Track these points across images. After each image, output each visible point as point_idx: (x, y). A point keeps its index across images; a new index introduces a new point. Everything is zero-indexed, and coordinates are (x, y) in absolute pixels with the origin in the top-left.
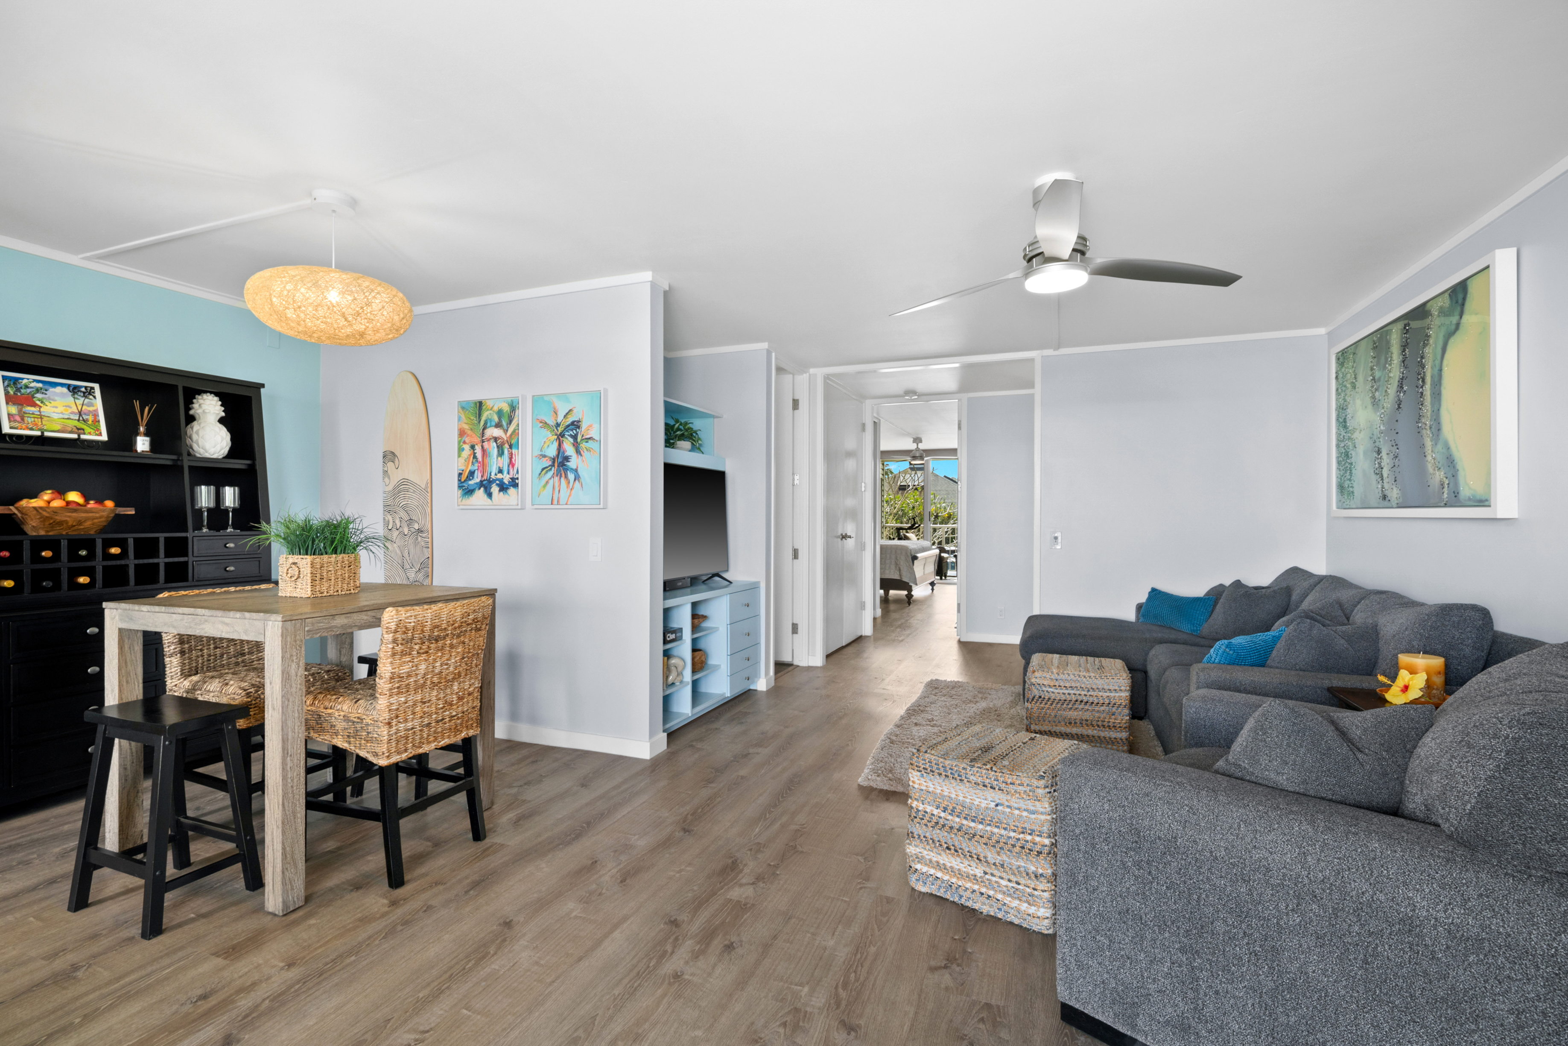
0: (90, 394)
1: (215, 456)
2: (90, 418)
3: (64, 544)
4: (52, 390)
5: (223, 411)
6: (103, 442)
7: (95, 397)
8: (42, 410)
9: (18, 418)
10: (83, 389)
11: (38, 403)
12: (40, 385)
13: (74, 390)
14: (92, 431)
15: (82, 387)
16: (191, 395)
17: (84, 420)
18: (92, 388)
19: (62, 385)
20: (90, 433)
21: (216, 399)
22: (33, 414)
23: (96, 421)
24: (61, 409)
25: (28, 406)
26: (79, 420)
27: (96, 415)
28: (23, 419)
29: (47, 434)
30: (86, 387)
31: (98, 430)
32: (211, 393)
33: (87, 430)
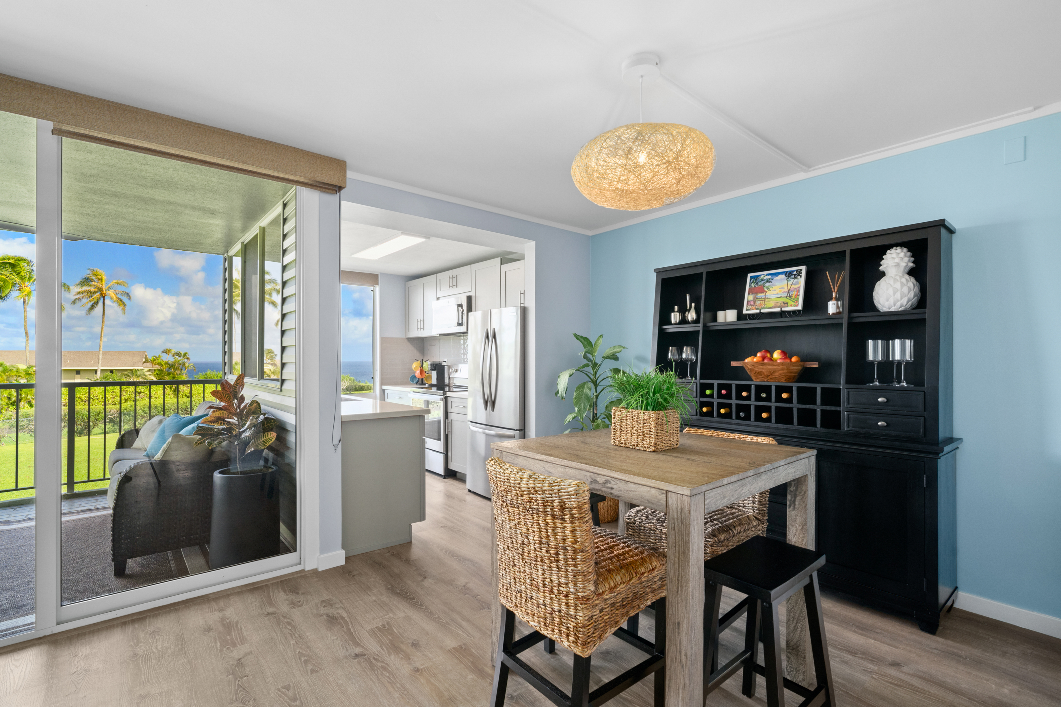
0: (799, 275)
2: (794, 294)
4: (776, 278)
5: (913, 262)
6: (799, 311)
7: (801, 277)
8: (767, 294)
9: (752, 303)
10: (795, 273)
11: (766, 289)
12: (770, 277)
13: (788, 275)
14: (793, 303)
15: (794, 271)
16: (881, 251)
17: (790, 297)
19: (782, 273)
20: (791, 306)
21: (905, 250)
22: (761, 298)
23: (798, 295)
24: (778, 291)
25: (760, 293)
26: (786, 297)
27: (798, 291)
28: (755, 303)
29: (762, 311)
30: (797, 271)
31: (797, 302)
32: (897, 245)
33: (790, 302)
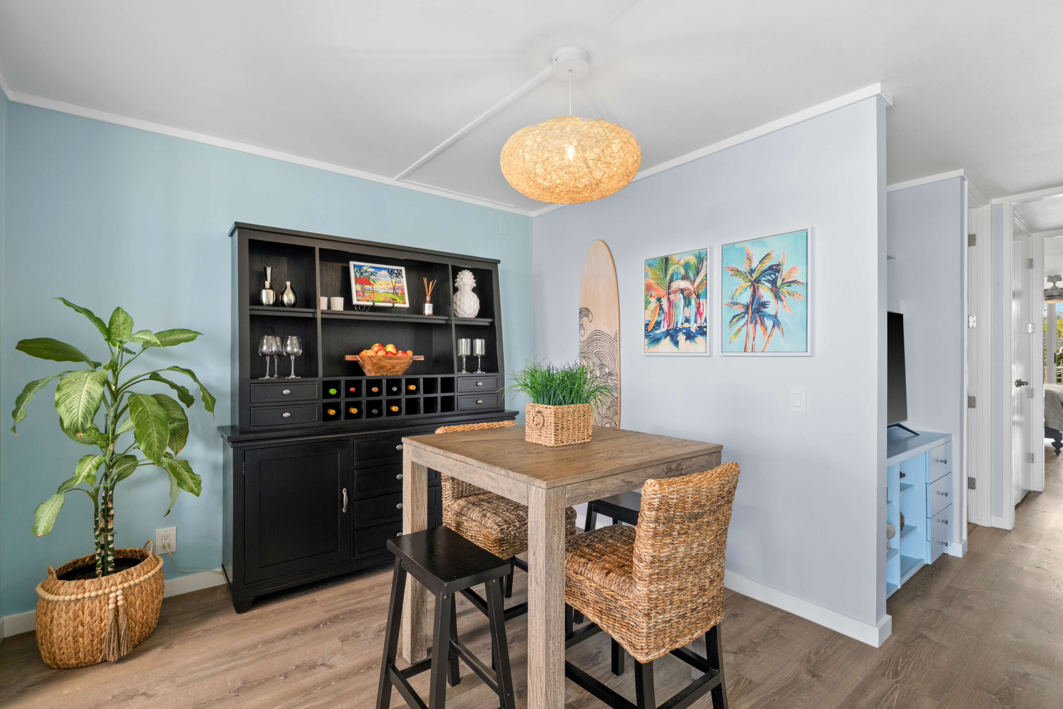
0: (399, 275)
1: (470, 317)
2: (400, 291)
3: (384, 382)
4: (379, 273)
5: (475, 283)
6: (406, 308)
7: (402, 277)
8: (374, 287)
9: (361, 293)
10: (396, 272)
11: (372, 282)
12: (373, 270)
13: (391, 272)
14: (401, 301)
15: (394, 270)
16: (457, 270)
17: (396, 293)
18: (401, 270)
19: (384, 269)
20: (399, 302)
21: (471, 273)
22: (369, 290)
23: (403, 294)
24: (384, 286)
25: (367, 284)
26: (393, 293)
27: (403, 290)
28: (364, 294)
29: (377, 304)
30: (397, 270)
31: (404, 300)
32: (468, 269)
33: (398, 300)
